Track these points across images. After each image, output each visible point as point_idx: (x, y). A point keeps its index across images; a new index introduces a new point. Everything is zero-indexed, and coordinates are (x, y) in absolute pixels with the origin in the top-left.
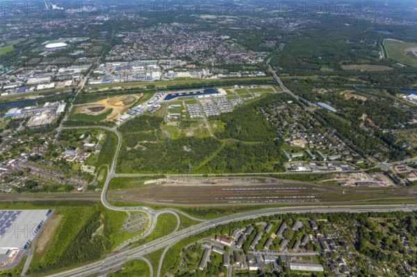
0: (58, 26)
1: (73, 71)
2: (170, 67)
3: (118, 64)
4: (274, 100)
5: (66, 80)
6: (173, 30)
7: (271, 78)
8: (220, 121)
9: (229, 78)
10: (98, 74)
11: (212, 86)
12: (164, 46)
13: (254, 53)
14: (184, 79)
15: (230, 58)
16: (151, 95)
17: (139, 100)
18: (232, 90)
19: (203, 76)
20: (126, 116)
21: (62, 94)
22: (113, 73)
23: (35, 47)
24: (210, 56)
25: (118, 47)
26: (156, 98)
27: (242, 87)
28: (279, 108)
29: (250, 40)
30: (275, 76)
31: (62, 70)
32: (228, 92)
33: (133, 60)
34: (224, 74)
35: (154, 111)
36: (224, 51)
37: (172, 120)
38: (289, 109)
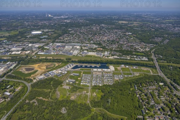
0: (45, 24)
1: (35, 46)
2: (87, 48)
3: (59, 44)
4: (148, 81)
5: (28, 50)
6: (100, 28)
7: (151, 63)
8: (100, 91)
9: (121, 59)
10: (45, 49)
11: (107, 63)
12: (90, 36)
13: (145, 44)
14: (91, 56)
15: (127, 46)
16: (65, 65)
17: (56, 67)
18: (119, 68)
19: (103, 56)
20: (42, 77)
21: (20, 58)
22: (54, 49)
23: (27, 33)
24: (115, 44)
25: (65, 35)
26: (66, 67)
27: (127, 67)
28: (150, 87)
29: (145, 36)
30: (155, 61)
31: (30, 45)
32: (116, 69)
33: (69, 42)
34: (118, 56)
35: (61, 75)
36: (125, 42)
37: (68, 84)
38: (159, 90)
